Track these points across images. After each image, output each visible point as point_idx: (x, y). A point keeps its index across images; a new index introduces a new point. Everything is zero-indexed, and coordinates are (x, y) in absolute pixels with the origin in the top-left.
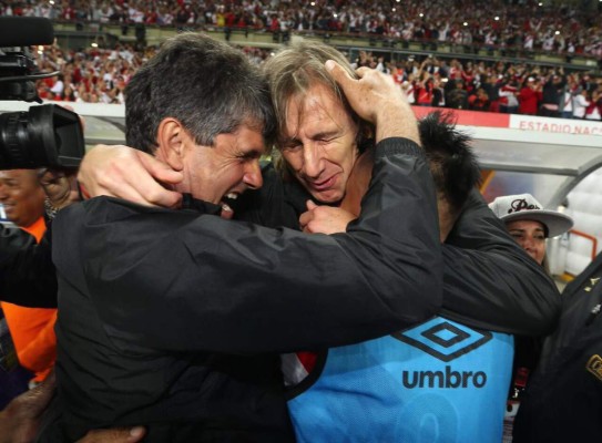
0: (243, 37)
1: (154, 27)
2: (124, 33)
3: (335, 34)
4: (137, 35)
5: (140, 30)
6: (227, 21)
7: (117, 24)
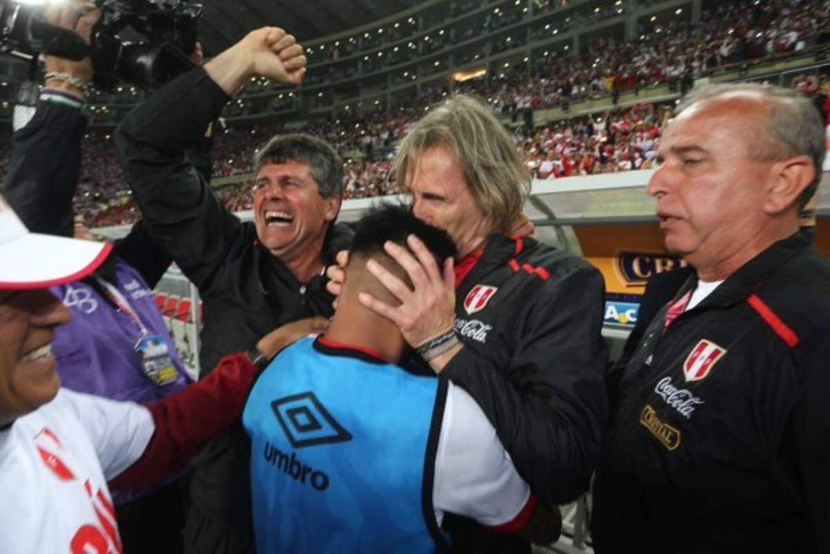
0: (633, 95)
1: (540, 109)
2: (514, 120)
3: (757, 61)
4: (525, 119)
5: (528, 114)
6: (615, 84)
7: (508, 114)
